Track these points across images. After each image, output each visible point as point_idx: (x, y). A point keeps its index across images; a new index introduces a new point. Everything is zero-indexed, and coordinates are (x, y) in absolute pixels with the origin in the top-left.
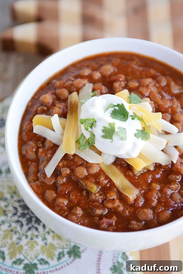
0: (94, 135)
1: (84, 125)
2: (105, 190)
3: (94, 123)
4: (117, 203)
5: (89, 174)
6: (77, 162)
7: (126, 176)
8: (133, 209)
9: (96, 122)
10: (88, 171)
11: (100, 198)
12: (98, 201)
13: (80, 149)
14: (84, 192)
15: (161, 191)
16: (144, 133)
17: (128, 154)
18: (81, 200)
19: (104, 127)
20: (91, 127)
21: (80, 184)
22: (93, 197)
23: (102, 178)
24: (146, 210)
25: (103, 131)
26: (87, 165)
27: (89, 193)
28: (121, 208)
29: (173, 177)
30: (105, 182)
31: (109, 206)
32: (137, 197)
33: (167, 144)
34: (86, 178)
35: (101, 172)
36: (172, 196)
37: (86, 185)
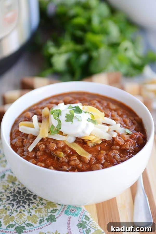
0: (60, 121)
1: (53, 115)
2: (69, 156)
3: (60, 113)
4: (78, 161)
5: (58, 148)
6: (49, 141)
7: (83, 148)
8: (89, 166)
9: (61, 112)
10: (57, 145)
11: (66, 160)
12: (64, 162)
13: (51, 134)
14: (55, 158)
15: (107, 154)
16: (93, 121)
17: (83, 132)
18: (53, 163)
19: (67, 114)
20: (58, 117)
21: (53, 154)
22: (61, 159)
23: (67, 149)
24: (97, 165)
25: (66, 117)
26: (57, 142)
27: (58, 159)
28: (81, 165)
29: (114, 147)
30: (69, 151)
31: (73, 163)
32: (91, 158)
33: (109, 130)
34: (56, 150)
35: (66, 146)
36: (114, 157)
37: (56, 153)
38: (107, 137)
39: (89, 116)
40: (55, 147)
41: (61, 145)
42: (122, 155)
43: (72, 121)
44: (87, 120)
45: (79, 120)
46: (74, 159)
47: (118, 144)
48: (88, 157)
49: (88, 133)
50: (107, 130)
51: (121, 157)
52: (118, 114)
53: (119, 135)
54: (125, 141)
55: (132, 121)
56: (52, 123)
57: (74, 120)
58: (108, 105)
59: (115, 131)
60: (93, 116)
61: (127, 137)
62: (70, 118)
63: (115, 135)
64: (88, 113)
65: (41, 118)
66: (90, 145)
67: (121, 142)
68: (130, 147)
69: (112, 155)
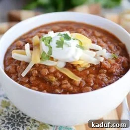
0: (51, 47)
2: (60, 80)
4: (69, 85)
5: (50, 73)
6: (41, 67)
7: (73, 72)
8: (79, 88)
9: (52, 39)
10: (49, 71)
11: (58, 84)
12: (56, 85)
14: (48, 82)
15: (95, 78)
17: (73, 57)
19: (57, 41)
20: (49, 43)
21: (45, 78)
22: (53, 83)
23: (58, 74)
24: (87, 87)
25: (57, 43)
26: (48, 68)
27: (50, 83)
28: (72, 88)
29: (101, 71)
30: (60, 76)
31: (64, 86)
32: (81, 81)
33: (96, 55)
34: (48, 74)
35: (57, 71)
36: (102, 80)
37: (48, 78)
38: (95, 62)
39: (77, 43)
40: (47, 72)
41: (53, 70)
42: (109, 78)
43: (62, 47)
44: (76, 46)
45: (69, 46)
46: (65, 82)
47: (105, 68)
48: (78, 80)
49: (77, 58)
50: (94, 55)
51: (109, 80)
52: (103, 41)
53: (105, 60)
54: (111, 65)
55: (116, 47)
56: (42, 50)
57: (64, 46)
58: (93, 32)
59: (101, 56)
60: (81, 42)
61: (113, 61)
62: (60, 44)
63: (102, 60)
64: (77, 39)
65: (32, 46)
66: (80, 69)
67: (108, 65)
68: (116, 70)
69: (100, 78)
